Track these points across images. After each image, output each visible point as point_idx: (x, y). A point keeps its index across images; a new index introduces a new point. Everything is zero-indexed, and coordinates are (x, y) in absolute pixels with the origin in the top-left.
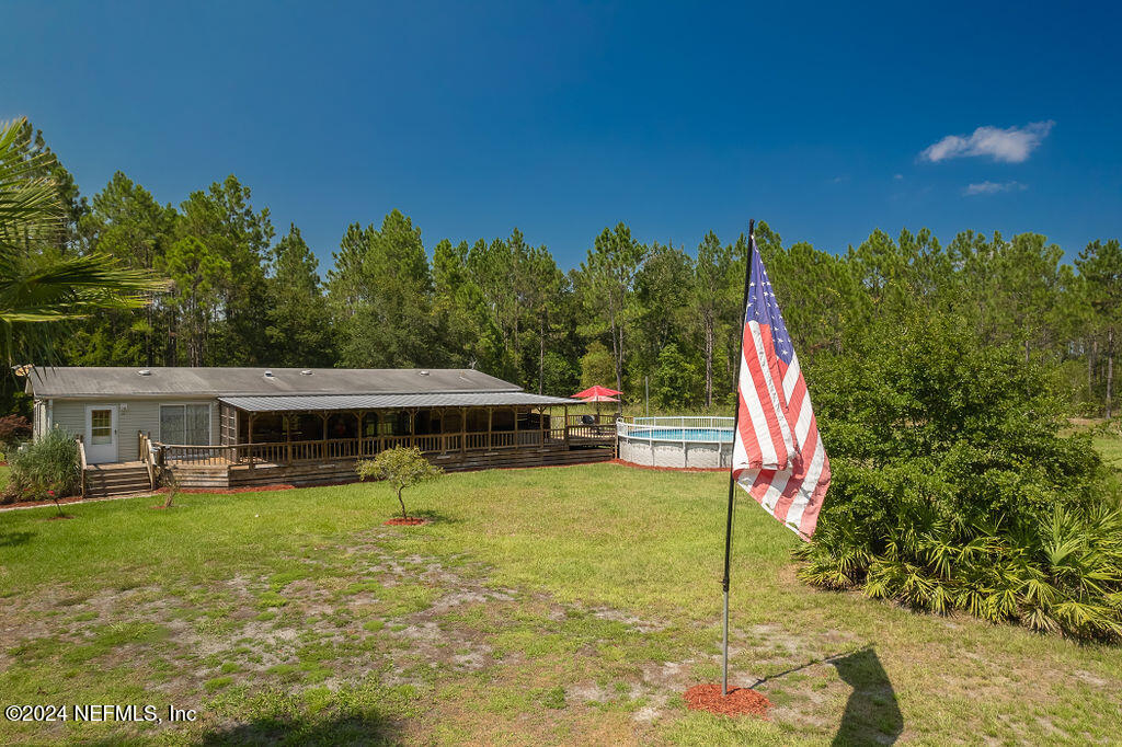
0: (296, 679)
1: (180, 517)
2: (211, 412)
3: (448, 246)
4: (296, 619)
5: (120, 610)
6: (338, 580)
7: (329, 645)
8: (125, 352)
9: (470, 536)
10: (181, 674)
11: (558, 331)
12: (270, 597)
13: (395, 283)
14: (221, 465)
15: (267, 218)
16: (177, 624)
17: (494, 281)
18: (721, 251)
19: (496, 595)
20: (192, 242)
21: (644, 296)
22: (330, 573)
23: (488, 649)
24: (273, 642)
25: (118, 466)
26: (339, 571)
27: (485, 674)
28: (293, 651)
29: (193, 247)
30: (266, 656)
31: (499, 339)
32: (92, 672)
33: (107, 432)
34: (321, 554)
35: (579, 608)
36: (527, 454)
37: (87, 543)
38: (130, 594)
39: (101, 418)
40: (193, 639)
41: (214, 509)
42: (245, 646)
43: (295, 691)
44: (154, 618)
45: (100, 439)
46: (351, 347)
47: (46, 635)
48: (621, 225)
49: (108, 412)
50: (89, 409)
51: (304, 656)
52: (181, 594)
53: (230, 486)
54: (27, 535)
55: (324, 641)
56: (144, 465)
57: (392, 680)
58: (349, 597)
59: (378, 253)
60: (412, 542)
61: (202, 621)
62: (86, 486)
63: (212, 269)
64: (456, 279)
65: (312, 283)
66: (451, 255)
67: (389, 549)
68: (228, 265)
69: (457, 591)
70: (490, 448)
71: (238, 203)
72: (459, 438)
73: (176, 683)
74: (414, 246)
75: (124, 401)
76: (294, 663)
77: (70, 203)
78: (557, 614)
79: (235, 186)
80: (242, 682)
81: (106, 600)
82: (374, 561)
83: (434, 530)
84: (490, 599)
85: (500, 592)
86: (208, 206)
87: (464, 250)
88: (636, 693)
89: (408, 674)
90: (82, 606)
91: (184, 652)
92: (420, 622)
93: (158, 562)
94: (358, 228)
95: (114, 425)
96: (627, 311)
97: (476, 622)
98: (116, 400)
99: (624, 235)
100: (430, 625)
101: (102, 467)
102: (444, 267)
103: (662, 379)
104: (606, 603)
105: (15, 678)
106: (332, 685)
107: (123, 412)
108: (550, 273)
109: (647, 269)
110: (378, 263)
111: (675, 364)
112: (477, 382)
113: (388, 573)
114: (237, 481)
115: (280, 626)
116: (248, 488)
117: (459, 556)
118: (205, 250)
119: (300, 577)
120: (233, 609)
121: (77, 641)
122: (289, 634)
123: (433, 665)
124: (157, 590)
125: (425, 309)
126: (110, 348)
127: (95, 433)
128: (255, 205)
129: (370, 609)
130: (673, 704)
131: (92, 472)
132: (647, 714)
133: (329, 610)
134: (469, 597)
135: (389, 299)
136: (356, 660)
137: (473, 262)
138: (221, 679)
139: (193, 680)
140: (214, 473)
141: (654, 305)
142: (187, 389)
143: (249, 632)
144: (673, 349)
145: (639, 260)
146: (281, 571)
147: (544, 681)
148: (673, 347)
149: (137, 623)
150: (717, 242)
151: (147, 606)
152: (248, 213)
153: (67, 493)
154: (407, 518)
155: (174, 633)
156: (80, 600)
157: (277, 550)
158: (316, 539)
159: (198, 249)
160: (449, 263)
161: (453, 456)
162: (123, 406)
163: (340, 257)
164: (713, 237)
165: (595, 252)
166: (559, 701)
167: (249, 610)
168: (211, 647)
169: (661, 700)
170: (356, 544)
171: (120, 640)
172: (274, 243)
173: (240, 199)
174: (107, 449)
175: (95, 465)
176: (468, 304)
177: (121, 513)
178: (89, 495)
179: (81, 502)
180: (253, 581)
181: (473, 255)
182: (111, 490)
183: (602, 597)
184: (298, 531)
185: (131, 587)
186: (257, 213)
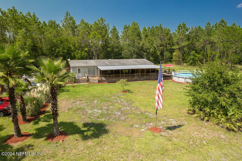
0: (99, 118)
1: (90, 88)
2: (96, 69)
3: (145, 29)
4: (101, 109)
5: (80, 104)
6: (109, 103)
7: (105, 113)
8: (84, 54)
9: (133, 96)
10: (85, 115)
11: (169, 47)
12: (99, 105)
13: (133, 38)
14: (97, 78)
15: (108, 25)
16: (86, 108)
17: (155, 36)
18: (211, 27)
19: (132, 108)
20: (94, 32)
21: (188, 39)
22: (109, 101)
23: (126, 117)
24: (97, 112)
25: (82, 78)
26: (110, 101)
27: (124, 121)
28: (100, 114)
29: (94, 33)
30: (96, 114)
31: (155, 49)
32: (76, 113)
33: (80, 72)
34: (109, 97)
35: (144, 112)
36: (152, 78)
37: (77, 92)
38: (81, 102)
39: (79, 70)
40: (88, 110)
41: (95, 87)
42: (94, 112)
43: (98, 120)
44: (83, 106)
45: (79, 73)
46: (124, 52)
47: (71, 107)
48: (184, 23)
49: (80, 69)
50: (77, 68)
51: (101, 115)
52: (87, 103)
53: (98, 82)
54: (69, 90)
55: (104, 113)
56: (86, 78)
57: (111, 120)
58: (110, 106)
59: (130, 31)
60: (123, 96)
61: (89, 107)
62: (77, 81)
63: (98, 37)
64: (147, 36)
65: (117, 37)
66: (146, 31)
67: (119, 97)
68: (101, 36)
69: (126, 107)
70: (145, 76)
71: (103, 23)
72: (139, 74)
73: (85, 116)
74: (137, 29)
75: (82, 67)
76: (99, 115)
77: (75, 26)
78: (140, 112)
79: (102, 19)
80: (92, 117)
81: (78, 102)
82: (116, 99)
83: (128, 94)
84: (131, 108)
85: (133, 107)
86: (97, 24)
87: (149, 28)
88: (144, 127)
89: (113, 119)
90: (75, 103)
91: (86, 112)
92: (118, 111)
93: (85, 97)
94: (126, 26)
95: (81, 71)
96: (183, 43)
97: (126, 112)
98: (81, 67)
99: (184, 25)
100: (120, 112)
101: (79, 78)
102: (144, 33)
103: (191, 59)
104: (148, 112)
105: (68, 113)
106: (103, 120)
107: (82, 69)
108: (168, 33)
109: (189, 33)
110: (130, 33)
111: (195, 56)
112: (145, 62)
113: (117, 102)
114: (100, 81)
115: (99, 110)
116: (101, 83)
117: (129, 100)
118: (97, 33)
119: (104, 102)
120: (93, 106)
121: (74, 108)
122: (100, 111)
123: (117, 118)
124: (84, 102)
125: (139, 44)
126: (82, 53)
127: (78, 72)
128: (106, 23)
129: (112, 108)
130: (147, 129)
131: (78, 79)
132: (143, 130)
133: (106, 108)
134: (127, 108)
135: (132, 41)
136: (107, 116)
137: (151, 31)
138: (90, 117)
139: (87, 116)
140: (96, 80)
141: (190, 42)
142: (92, 65)
143: (95, 110)
144: (194, 52)
145: (188, 31)
146: (102, 100)
147: (131, 123)
148: (194, 51)
149: (81, 107)
150: (210, 25)
151: (83, 104)
152: (105, 25)
153: (75, 82)
154: (125, 91)
155: (85, 109)
156: (75, 102)
157: (102, 96)
158: (108, 95)
159: (95, 33)
160: (145, 32)
161: (138, 78)
162: (82, 68)
163: (123, 32)
164: (209, 23)
165: (177, 30)
166: (132, 126)
167: (96, 106)
168: (90, 112)
169: (146, 128)
170: (114, 96)
171: (79, 109)
172: (110, 31)
173: (103, 22)
174: (80, 75)
175: (78, 77)
176: (149, 41)
177: (81, 87)
178: (78, 83)
179: (77, 84)
180: (97, 101)
181: (151, 30)
182: (81, 82)
183: (148, 110)
184: (106, 93)
185: (81, 101)
186: (106, 24)
